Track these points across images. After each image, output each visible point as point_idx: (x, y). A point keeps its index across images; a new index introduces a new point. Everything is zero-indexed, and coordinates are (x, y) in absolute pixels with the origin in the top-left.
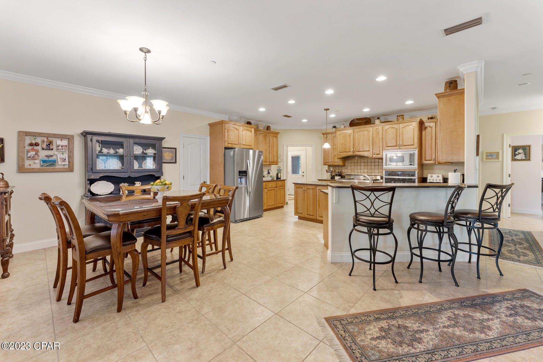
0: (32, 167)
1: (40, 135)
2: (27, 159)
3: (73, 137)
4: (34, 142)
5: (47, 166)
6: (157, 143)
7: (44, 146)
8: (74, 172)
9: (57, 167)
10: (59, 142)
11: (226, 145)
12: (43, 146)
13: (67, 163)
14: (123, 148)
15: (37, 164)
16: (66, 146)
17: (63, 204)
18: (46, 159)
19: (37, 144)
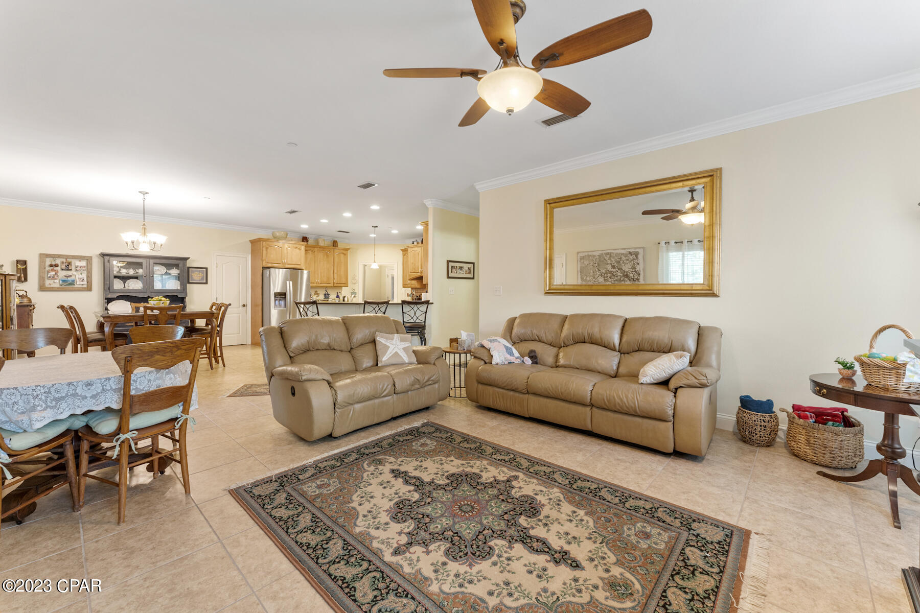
0: (51, 286)
1: (59, 256)
2: (48, 279)
3: (91, 258)
4: (54, 263)
5: (66, 285)
6: (181, 263)
7: (64, 267)
8: (92, 291)
9: (76, 286)
10: (78, 263)
11: (265, 264)
12: (62, 267)
13: (86, 283)
14: (142, 268)
15: (56, 284)
16: (85, 266)
17: (71, 308)
18: (65, 279)
19: (56, 265)
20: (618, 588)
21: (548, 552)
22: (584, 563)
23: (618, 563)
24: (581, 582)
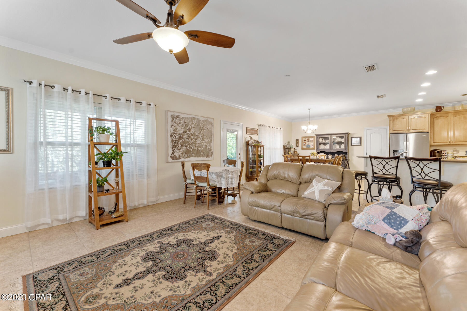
1: (307, 137)
2: (304, 146)
3: (315, 137)
4: (305, 140)
6: (345, 136)
7: (307, 141)
8: (314, 150)
9: (311, 148)
10: (311, 139)
13: (313, 146)
14: (328, 140)
18: (308, 145)
20: (93, 299)
21: (134, 278)
22: (117, 290)
23: (106, 304)
24: (108, 286)
